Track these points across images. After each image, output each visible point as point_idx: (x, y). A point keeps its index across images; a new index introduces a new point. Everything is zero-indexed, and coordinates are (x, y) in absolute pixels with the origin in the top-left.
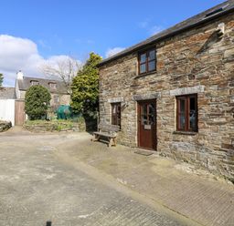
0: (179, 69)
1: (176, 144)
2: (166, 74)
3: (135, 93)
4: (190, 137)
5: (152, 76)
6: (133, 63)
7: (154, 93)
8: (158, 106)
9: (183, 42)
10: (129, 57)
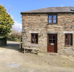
0: (67, 25)
1: (65, 50)
2: (62, 25)
3: (47, 31)
4: (70, 47)
5: (55, 25)
6: (45, 18)
7: (56, 31)
8: (58, 36)
9: (68, 16)
10: (44, 15)
